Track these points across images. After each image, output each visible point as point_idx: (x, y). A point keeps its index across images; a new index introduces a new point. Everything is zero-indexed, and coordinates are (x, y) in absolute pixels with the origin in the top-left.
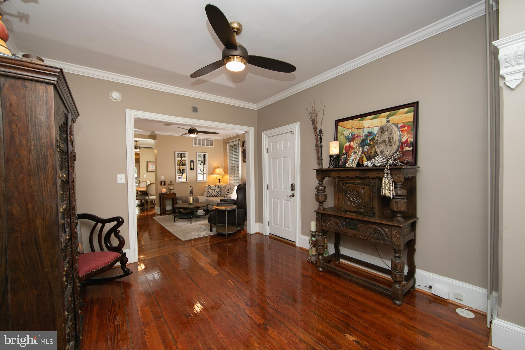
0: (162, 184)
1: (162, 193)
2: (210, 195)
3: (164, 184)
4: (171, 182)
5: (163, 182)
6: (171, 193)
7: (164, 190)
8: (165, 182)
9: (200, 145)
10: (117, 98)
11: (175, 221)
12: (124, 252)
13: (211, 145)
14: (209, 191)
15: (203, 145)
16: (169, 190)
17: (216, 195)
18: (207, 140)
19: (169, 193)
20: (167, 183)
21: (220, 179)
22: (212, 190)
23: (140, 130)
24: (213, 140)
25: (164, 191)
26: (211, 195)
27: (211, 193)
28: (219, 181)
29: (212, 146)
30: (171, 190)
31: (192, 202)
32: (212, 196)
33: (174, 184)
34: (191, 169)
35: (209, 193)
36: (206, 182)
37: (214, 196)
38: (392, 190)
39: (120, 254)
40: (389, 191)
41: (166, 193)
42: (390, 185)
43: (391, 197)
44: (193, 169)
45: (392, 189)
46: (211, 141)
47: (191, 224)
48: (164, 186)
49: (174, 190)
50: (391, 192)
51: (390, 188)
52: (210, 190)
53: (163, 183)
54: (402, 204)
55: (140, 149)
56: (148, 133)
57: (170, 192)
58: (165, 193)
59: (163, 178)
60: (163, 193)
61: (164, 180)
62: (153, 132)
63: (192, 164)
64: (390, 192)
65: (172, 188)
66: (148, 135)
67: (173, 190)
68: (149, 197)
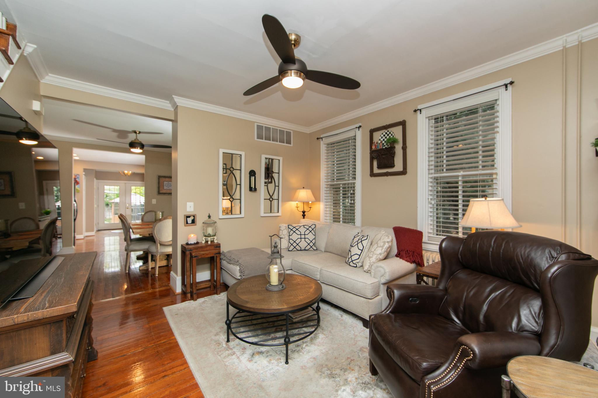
0: (187, 223)
1: (187, 244)
2: (295, 247)
3: (193, 222)
4: (209, 217)
5: (189, 217)
6: (209, 243)
7: (192, 235)
8: (194, 216)
9: (268, 140)
13: (289, 142)
14: (291, 237)
15: (273, 140)
16: (205, 236)
17: (309, 247)
18: (282, 132)
19: (203, 242)
20: (199, 221)
21: (305, 212)
22: (299, 237)
24: (292, 132)
25: (193, 238)
26: (297, 247)
27: (297, 242)
28: (304, 216)
29: (290, 144)
30: (209, 236)
32: (299, 249)
34: (251, 189)
35: (292, 242)
36: (279, 216)
37: (305, 250)
41: (197, 243)
44: (255, 189)
46: (289, 134)
48: (192, 228)
49: (215, 236)
52: (295, 237)
53: (190, 220)
57: (207, 242)
59: (190, 207)
61: (193, 213)
63: (253, 178)
65: (210, 231)
67: (213, 236)
68: (158, 248)
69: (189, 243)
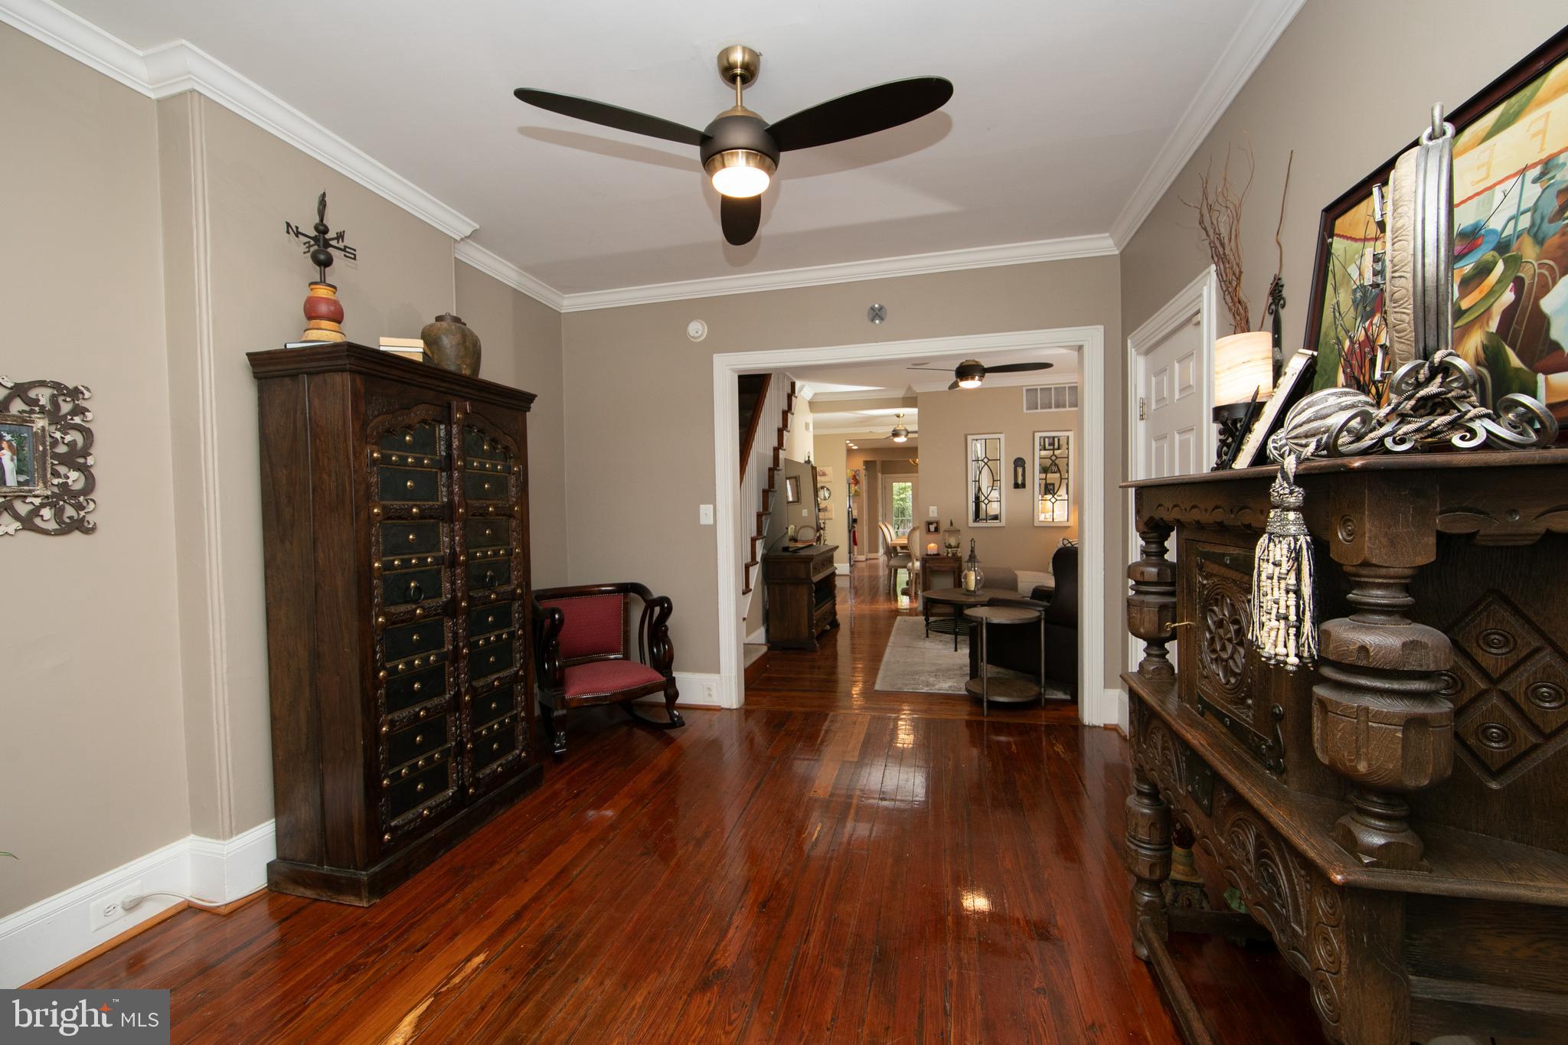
0: (929, 531)
1: (927, 555)
3: (937, 530)
4: (951, 524)
5: (931, 523)
6: (950, 555)
7: (932, 545)
8: (938, 523)
9: (1045, 407)
10: (698, 335)
11: (927, 637)
12: (674, 675)
15: (1057, 407)
16: (947, 547)
18: (1073, 389)
19: (944, 554)
20: (942, 529)
23: (877, 386)
25: (932, 548)
30: (950, 546)
31: (972, 586)
33: (959, 531)
34: (1016, 486)
36: (1069, 527)
38: (1293, 617)
39: (664, 676)
40: (1274, 623)
41: (938, 554)
42: (1283, 586)
43: (1286, 663)
44: (1023, 486)
45: (1292, 610)
47: (956, 650)
48: (934, 536)
49: (958, 547)
50: (1292, 631)
51: (1282, 603)
53: (932, 528)
54: (1362, 726)
55: (906, 436)
56: (900, 393)
57: (948, 553)
58: (934, 555)
59: (933, 512)
60: (930, 555)
61: (937, 519)
62: (910, 388)
63: (1020, 470)
64: (1282, 633)
65: (953, 541)
66: (901, 396)
67: (955, 547)
68: (913, 564)
69: (929, 553)
